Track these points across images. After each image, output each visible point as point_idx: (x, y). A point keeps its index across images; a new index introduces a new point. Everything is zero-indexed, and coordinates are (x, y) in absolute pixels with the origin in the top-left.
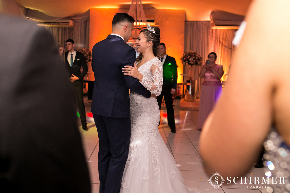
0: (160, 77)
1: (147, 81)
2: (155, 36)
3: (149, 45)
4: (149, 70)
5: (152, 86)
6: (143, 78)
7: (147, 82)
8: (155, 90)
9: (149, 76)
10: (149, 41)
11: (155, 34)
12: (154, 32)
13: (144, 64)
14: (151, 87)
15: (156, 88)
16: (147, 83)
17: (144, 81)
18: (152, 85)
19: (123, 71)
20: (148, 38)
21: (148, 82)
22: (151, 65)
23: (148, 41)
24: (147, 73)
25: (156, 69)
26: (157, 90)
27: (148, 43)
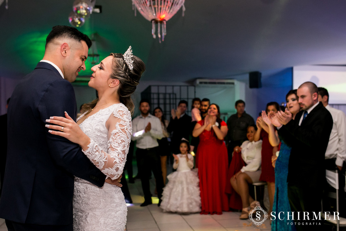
0: (121, 142)
1: (97, 149)
2: (131, 75)
3: (111, 85)
4: (103, 126)
5: (106, 159)
6: (91, 144)
7: (97, 151)
8: (112, 167)
9: (103, 137)
10: (115, 78)
11: (132, 72)
12: (131, 67)
13: (96, 114)
14: (105, 162)
15: (114, 164)
16: (97, 153)
17: (93, 149)
18: (106, 157)
19: (47, 126)
20: (116, 72)
21: (100, 152)
22: (108, 116)
23: (113, 77)
24: (100, 131)
25: (117, 125)
26: (115, 167)
27: (111, 80)
